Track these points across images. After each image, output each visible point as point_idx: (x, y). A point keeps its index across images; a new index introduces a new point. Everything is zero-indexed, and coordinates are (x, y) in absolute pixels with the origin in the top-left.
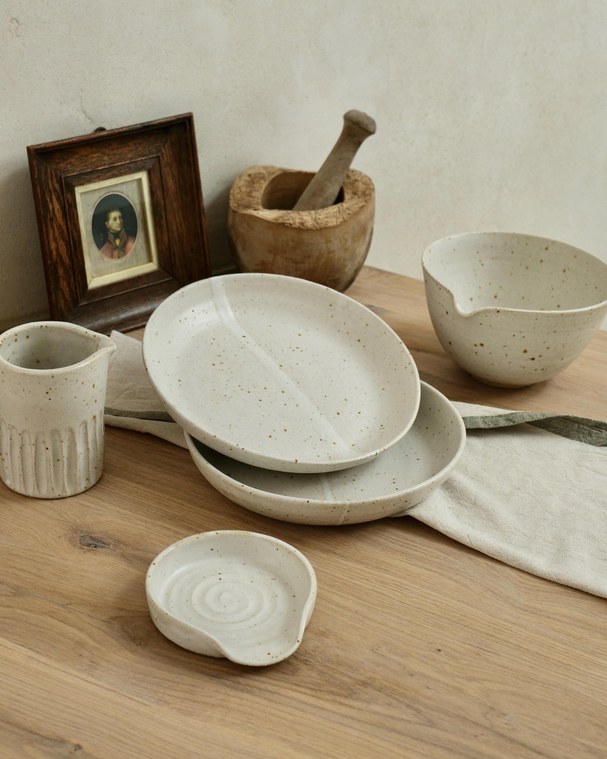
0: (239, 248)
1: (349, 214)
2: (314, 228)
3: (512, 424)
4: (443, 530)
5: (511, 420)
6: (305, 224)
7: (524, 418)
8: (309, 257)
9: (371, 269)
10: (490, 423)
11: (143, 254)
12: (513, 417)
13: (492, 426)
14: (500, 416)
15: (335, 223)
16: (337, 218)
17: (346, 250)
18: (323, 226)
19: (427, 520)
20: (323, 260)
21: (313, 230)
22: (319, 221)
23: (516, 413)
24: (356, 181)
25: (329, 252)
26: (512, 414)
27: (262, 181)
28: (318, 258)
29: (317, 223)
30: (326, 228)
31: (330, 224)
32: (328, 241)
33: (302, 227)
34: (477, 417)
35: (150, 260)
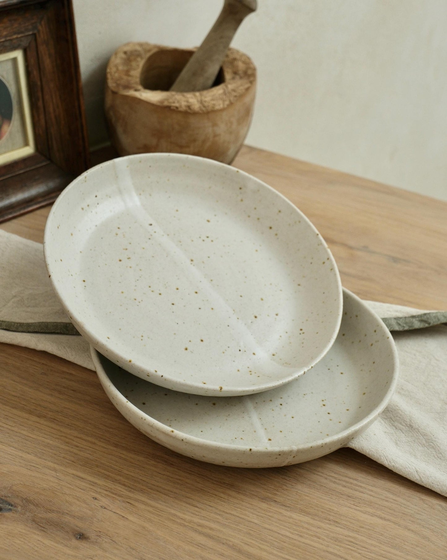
0: (120, 130)
1: (235, 96)
2: (201, 112)
3: (427, 325)
4: (388, 465)
5: (425, 322)
6: (192, 107)
7: (439, 320)
8: (195, 141)
9: (251, 149)
10: (405, 325)
11: (19, 138)
12: (428, 318)
13: (406, 328)
14: (413, 317)
15: (221, 106)
16: (224, 101)
17: (231, 133)
18: (210, 109)
19: (370, 453)
20: (208, 144)
21: (200, 114)
22: (206, 104)
23: (429, 314)
24: (235, 59)
25: (215, 136)
26: (425, 314)
27: (139, 59)
28: (204, 142)
29: (204, 107)
30: (214, 111)
31: (217, 107)
32: (215, 125)
33: (189, 111)
34: (390, 319)
35: (26, 144)
